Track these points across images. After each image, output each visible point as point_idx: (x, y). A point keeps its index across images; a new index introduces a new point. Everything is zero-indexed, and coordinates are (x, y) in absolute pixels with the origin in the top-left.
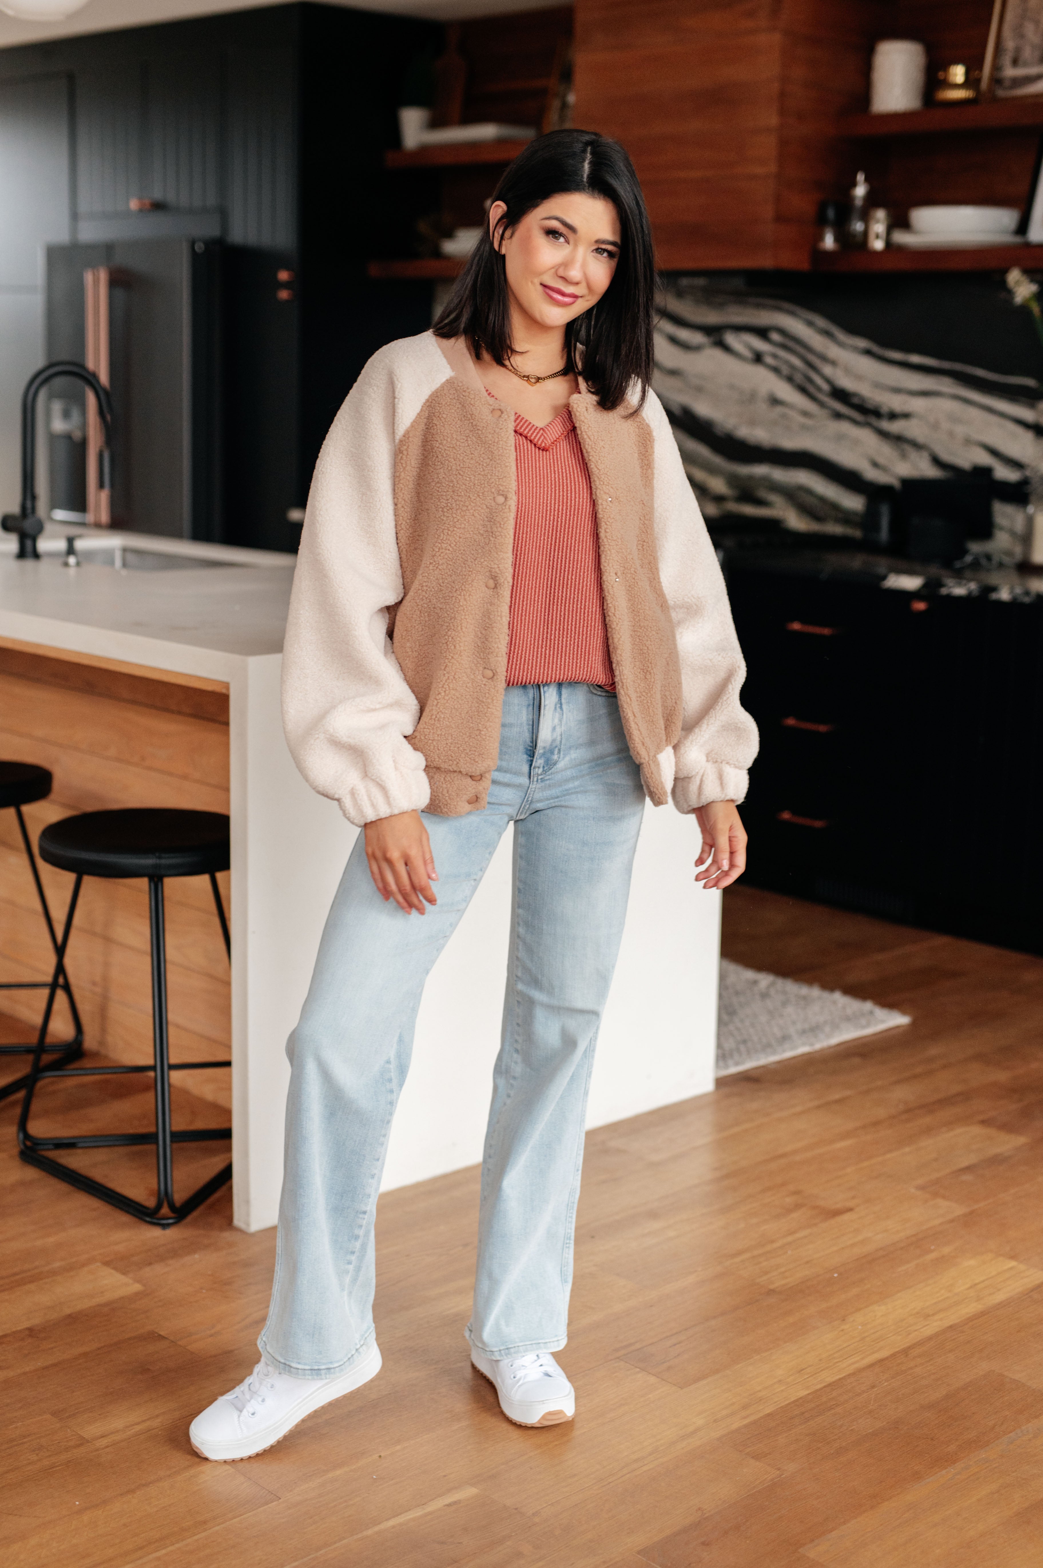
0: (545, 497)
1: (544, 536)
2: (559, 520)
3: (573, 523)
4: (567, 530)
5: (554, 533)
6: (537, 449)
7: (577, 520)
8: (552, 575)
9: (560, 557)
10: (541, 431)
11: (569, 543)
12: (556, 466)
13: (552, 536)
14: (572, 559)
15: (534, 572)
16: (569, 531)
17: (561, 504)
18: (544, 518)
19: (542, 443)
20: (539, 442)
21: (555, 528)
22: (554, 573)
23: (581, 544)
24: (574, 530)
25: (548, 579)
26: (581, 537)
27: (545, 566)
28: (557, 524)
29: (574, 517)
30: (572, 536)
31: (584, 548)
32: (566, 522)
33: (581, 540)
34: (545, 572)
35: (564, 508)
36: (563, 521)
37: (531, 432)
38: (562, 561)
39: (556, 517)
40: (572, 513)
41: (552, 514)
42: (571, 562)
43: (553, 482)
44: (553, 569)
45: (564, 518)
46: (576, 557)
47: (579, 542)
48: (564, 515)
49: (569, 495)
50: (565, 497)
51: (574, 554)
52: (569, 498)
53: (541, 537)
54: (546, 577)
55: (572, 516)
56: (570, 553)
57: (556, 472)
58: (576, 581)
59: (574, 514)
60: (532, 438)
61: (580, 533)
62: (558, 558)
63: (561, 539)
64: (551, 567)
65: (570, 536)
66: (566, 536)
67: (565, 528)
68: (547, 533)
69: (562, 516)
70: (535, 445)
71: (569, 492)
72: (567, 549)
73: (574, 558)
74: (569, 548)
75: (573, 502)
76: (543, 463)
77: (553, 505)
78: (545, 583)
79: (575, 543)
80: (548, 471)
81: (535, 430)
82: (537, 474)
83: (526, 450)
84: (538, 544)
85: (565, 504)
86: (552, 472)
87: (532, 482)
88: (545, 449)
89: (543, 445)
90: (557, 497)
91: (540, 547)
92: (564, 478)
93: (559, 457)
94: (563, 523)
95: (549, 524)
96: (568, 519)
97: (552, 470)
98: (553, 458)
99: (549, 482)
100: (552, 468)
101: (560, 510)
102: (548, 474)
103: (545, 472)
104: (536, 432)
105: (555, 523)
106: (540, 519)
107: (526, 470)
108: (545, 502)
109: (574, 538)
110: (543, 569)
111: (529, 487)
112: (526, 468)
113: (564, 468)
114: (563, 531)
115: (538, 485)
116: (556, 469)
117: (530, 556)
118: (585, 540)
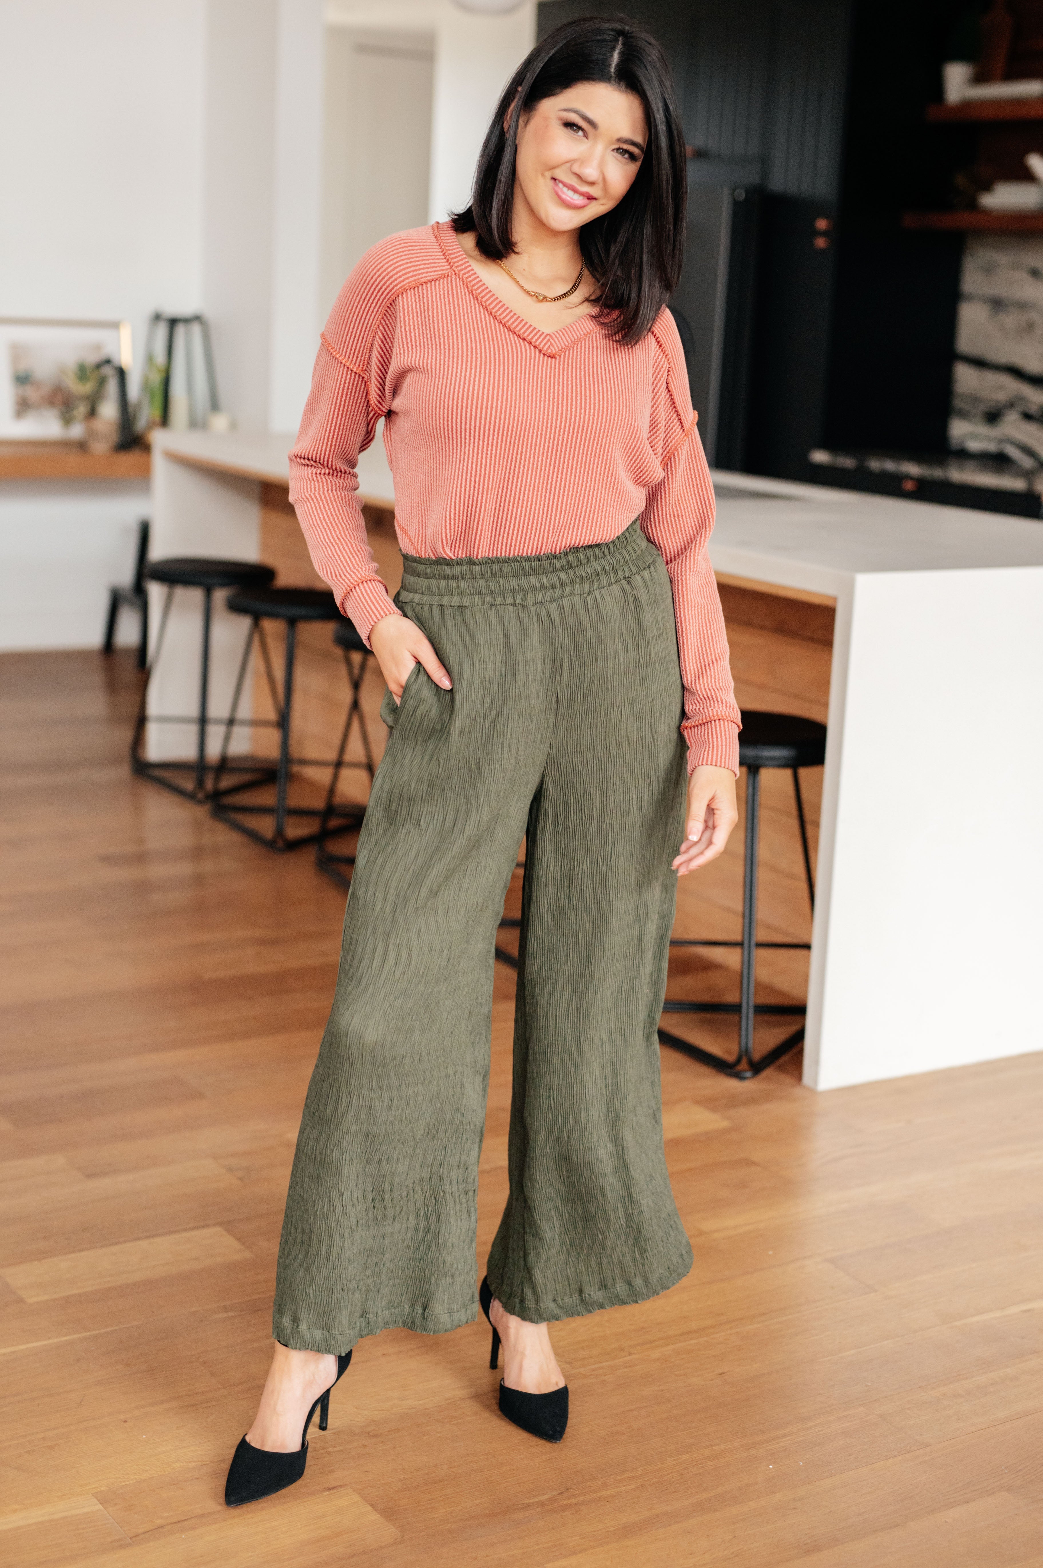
0: (546, 412)
1: (543, 456)
2: (561, 438)
3: (576, 442)
4: (568, 450)
5: (554, 452)
6: (542, 355)
7: (581, 438)
8: (549, 500)
9: (559, 479)
10: (548, 337)
11: (570, 465)
12: (561, 377)
13: (551, 456)
14: (572, 482)
15: (528, 497)
16: (570, 451)
17: (563, 420)
18: (543, 436)
19: (547, 349)
20: (545, 349)
21: (555, 447)
22: (552, 498)
23: (583, 465)
24: (577, 449)
25: (544, 504)
26: (584, 458)
27: (542, 490)
28: (558, 442)
29: (577, 436)
30: (574, 457)
31: (587, 470)
32: (567, 441)
33: (584, 461)
34: (541, 497)
35: (567, 425)
36: (565, 439)
37: (536, 337)
38: (561, 484)
39: (557, 435)
40: (576, 431)
41: (553, 431)
42: (571, 485)
43: (556, 395)
44: (550, 493)
45: (566, 436)
46: (577, 481)
47: (581, 463)
48: (566, 433)
49: (574, 410)
50: (569, 413)
51: (575, 476)
52: (573, 413)
53: (538, 457)
54: (542, 503)
55: (575, 434)
56: (571, 476)
57: (561, 384)
58: (574, 506)
59: (578, 432)
60: (537, 343)
61: (583, 454)
62: (557, 481)
63: (562, 460)
64: (548, 492)
65: (571, 456)
66: (567, 456)
67: (566, 447)
68: (545, 454)
69: (564, 434)
70: (540, 351)
71: (574, 407)
72: (567, 471)
73: (575, 481)
74: (569, 470)
75: (578, 418)
76: (546, 372)
77: (554, 422)
78: (541, 509)
79: (577, 465)
80: (552, 381)
81: (541, 335)
82: (539, 385)
83: (528, 358)
84: (535, 466)
85: (568, 421)
86: (556, 384)
87: (532, 395)
88: (552, 357)
89: (549, 351)
90: (560, 413)
91: (537, 468)
92: (570, 391)
93: (566, 366)
94: (565, 442)
95: (549, 443)
96: (570, 437)
97: (557, 382)
98: (559, 367)
99: (552, 394)
100: (556, 379)
101: (562, 427)
102: (552, 385)
103: (548, 383)
104: (542, 338)
105: (556, 442)
106: (539, 436)
107: (527, 382)
108: (545, 417)
109: (575, 459)
110: (539, 494)
111: (528, 401)
112: (527, 379)
113: (570, 379)
114: (563, 450)
115: (538, 398)
116: (561, 380)
117: (524, 479)
118: (588, 462)
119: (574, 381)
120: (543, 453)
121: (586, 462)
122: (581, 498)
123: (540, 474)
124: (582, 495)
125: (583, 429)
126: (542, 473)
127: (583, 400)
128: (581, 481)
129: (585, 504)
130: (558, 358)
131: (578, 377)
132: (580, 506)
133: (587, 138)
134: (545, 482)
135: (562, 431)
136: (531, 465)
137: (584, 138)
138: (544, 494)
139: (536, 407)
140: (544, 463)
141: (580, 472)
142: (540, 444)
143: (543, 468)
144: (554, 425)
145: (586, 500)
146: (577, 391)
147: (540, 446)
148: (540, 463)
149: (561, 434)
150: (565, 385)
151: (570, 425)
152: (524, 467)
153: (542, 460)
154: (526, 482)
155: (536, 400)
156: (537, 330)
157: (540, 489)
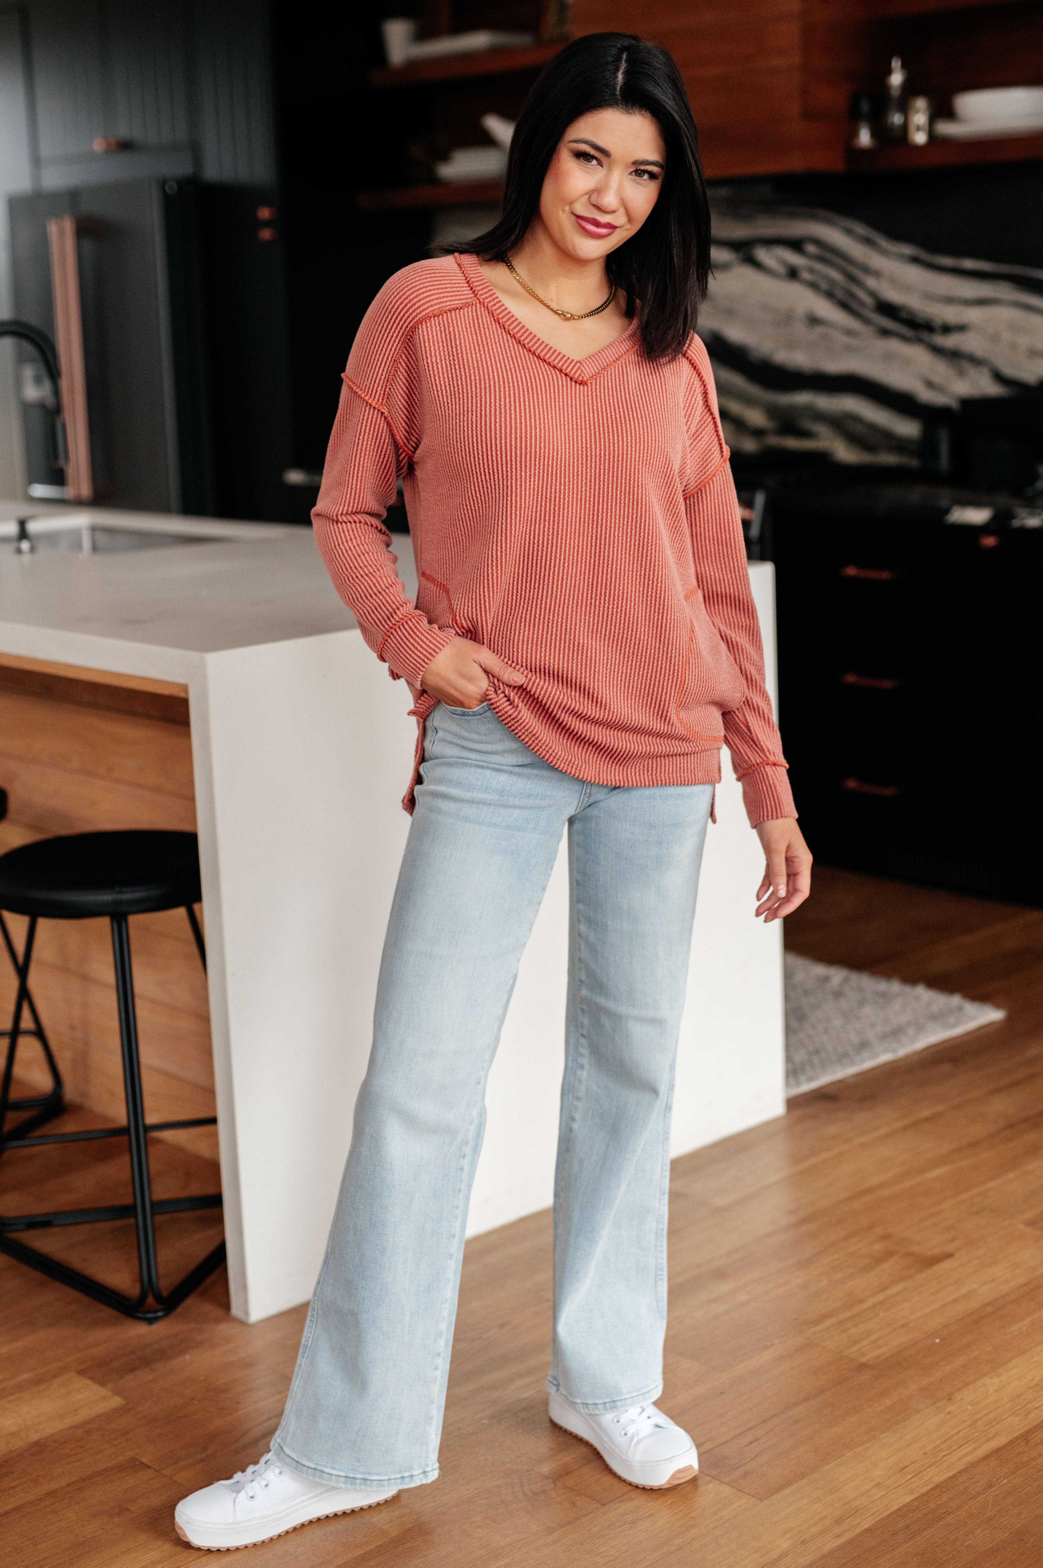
0: (584, 440)
1: (586, 486)
2: (602, 467)
3: (618, 471)
4: (611, 479)
5: (597, 482)
6: (573, 383)
7: (622, 467)
8: (597, 532)
9: (605, 510)
10: (578, 364)
11: (614, 495)
12: (595, 404)
13: (595, 486)
14: (617, 513)
15: (575, 529)
16: (613, 481)
17: (602, 448)
18: (584, 466)
19: (579, 377)
20: (576, 376)
21: (597, 476)
22: (599, 529)
23: (627, 496)
24: (619, 479)
25: (592, 536)
26: (627, 488)
27: (589, 521)
28: (600, 472)
29: (618, 464)
30: (617, 487)
31: (631, 500)
32: (609, 470)
33: (627, 491)
34: (588, 528)
35: (607, 453)
36: (606, 468)
37: (566, 365)
38: (607, 515)
39: (598, 464)
40: (616, 459)
41: (593, 460)
42: (617, 517)
43: (592, 423)
44: (597, 525)
45: (607, 465)
46: (622, 512)
47: (625, 494)
48: (607, 462)
49: (611, 437)
50: (607, 440)
51: (620, 507)
52: (611, 441)
53: (582, 488)
54: (590, 535)
55: (616, 463)
56: (616, 506)
57: (595, 412)
58: (622, 539)
59: (618, 461)
60: (568, 371)
61: (626, 483)
62: (603, 512)
63: (606, 490)
64: (595, 523)
65: (615, 486)
66: (610, 486)
67: (609, 477)
68: (588, 483)
69: (605, 463)
70: (571, 379)
71: (611, 434)
72: (612, 502)
73: (620, 513)
74: (614, 500)
75: (616, 446)
76: (580, 400)
77: (593, 450)
78: (589, 542)
79: (621, 495)
80: (587, 409)
81: (571, 363)
82: (574, 413)
83: (561, 386)
84: (579, 496)
85: (607, 449)
86: (591, 412)
87: (568, 423)
88: (583, 383)
89: (581, 378)
90: (598, 440)
91: (581, 499)
92: (605, 419)
93: (598, 394)
94: (607, 471)
95: (591, 472)
96: (611, 466)
97: (591, 409)
98: (592, 395)
99: (587, 422)
100: (591, 407)
101: (602, 455)
102: (587, 413)
103: (582, 411)
104: (572, 365)
105: (597, 471)
106: (580, 466)
107: (562, 410)
108: (584, 446)
109: (619, 489)
110: (586, 525)
111: (564, 429)
112: (561, 407)
113: (604, 407)
114: (606, 480)
115: (575, 427)
116: (595, 408)
117: (570, 510)
118: (631, 491)
119: (608, 408)
120: (586, 483)
121: (629, 493)
122: (629, 531)
123: (585, 505)
124: (629, 527)
125: (623, 457)
126: (587, 504)
127: (619, 428)
128: (626, 513)
129: (633, 537)
130: (589, 385)
131: (612, 404)
132: (629, 539)
133: (602, 166)
134: (591, 513)
135: (602, 459)
136: (575, 495)
137: (599, 167)
138: (591, 526)
139: (573, 436)
140: (588, 493)
141: (625, 503)
142: (582, 473)
143: (588, 499)
144: (593, 454)
145: (633, 532)
146: (612, 418)
147: (582, 476)
148: (583, 493)
149: (602, 462)
150: (600, 413)
151: (610, 454)
152: (568, 497)
153: (586, 490)
154: (572, 513)
155: (573, 429)
156: (566, 357)
157: (587, 520)
